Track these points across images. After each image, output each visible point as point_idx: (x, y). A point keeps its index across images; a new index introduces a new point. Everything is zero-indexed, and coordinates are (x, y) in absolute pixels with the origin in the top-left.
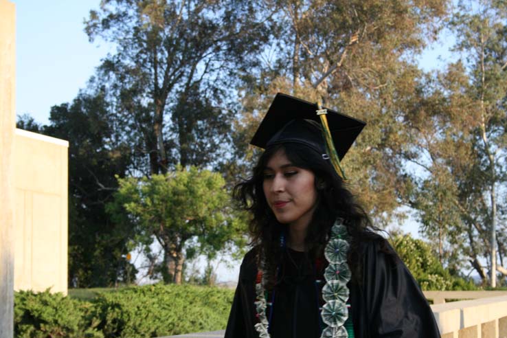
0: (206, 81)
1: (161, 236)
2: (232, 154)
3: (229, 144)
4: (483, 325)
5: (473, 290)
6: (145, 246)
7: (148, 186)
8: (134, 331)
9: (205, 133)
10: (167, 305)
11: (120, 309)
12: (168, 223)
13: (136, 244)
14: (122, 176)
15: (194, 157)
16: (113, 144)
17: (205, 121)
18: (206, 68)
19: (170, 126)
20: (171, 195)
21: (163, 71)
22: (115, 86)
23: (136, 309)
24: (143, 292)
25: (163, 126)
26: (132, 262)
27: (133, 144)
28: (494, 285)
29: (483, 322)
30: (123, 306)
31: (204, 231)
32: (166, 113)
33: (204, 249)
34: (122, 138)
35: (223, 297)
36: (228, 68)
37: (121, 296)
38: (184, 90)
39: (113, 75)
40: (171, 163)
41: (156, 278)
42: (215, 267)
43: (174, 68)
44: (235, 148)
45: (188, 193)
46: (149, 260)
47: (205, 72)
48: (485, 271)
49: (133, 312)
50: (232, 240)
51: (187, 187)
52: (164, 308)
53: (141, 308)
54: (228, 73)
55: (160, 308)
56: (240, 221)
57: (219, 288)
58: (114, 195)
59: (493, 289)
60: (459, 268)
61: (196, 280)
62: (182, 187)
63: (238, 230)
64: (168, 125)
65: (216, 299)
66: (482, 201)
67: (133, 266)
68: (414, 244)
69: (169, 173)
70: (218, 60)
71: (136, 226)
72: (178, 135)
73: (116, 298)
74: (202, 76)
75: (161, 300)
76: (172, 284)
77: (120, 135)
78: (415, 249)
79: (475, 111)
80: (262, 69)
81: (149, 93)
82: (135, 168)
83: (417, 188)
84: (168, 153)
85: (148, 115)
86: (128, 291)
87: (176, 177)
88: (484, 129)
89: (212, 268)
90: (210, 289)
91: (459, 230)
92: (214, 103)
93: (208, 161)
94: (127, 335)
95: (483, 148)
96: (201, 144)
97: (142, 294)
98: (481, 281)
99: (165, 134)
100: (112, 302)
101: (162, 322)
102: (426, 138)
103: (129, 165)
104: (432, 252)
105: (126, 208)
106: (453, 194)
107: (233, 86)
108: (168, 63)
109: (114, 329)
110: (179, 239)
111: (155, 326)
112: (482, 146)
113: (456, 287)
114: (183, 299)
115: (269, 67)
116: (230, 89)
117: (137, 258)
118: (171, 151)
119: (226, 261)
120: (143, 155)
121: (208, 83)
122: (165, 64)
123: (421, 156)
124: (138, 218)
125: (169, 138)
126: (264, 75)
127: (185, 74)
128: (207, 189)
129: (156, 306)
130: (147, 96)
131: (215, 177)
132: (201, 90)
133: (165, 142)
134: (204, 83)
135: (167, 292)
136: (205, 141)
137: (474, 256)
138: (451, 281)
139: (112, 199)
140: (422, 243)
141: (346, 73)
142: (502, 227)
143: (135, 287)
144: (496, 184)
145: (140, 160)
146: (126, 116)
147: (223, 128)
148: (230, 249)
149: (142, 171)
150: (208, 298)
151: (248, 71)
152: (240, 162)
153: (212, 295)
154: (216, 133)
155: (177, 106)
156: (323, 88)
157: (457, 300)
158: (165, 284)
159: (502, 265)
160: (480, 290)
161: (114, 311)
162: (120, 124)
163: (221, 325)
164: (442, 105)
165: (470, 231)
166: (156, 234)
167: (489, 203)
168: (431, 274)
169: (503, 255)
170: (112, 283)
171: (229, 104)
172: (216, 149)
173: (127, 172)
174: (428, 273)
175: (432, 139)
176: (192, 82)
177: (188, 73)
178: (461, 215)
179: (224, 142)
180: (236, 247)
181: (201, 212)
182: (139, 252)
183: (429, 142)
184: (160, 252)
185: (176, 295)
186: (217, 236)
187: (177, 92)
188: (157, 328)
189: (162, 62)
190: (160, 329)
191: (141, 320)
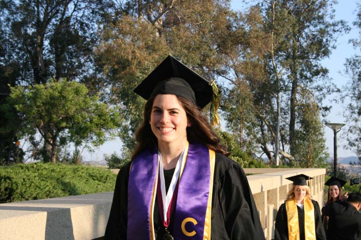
0: (75, 17)
1: (42, 128)
2: (93, 70)
3: (91, 63)
4: (268, 191)
5: (263, 167)
6: (30, 135)
7: (32, 93)
8: (20, 196)
9: (74, 54)
10: (45, 178)
11: (11, 180)
12: (47, 119)
13: (23, 134)
14: (13, 85)
15: (66, 72)
16: (6, 61)
17: (74, 46)
18: (75, 8)
19: (47, 49)
20: (49, 99)
21: (43, 10)
22: (8, 20)
23: (22, 181)
24: (28, 168)
25: (43, 49)
26: (20, 147)
27: (21, 62)
28: (278, 164)
29: (268, 189)
30: (13, 178)
31: (73, 125)
32: (46, 40)
33: (73, 138)
34: (13, 57)
35: (86, 172)
36: (91, 8)
37: (11, 171)
38: (58, 23)
39: (6, 12)
40: (49, 76)
41: (38, 159)
42: (81, 150)
43: (51, 7)
44: (95, 66)
45: (62, 98)
46: (33, 146)
47: (74, 10)
48: (272, 154)
49: (20, 182)
50: (93, 132)
51: (61, 93)
52: (43, 180)
53: (26, 180)
54: (91, 11)
55: (40, 180)
56: (99, 118)
57: (84, 166)
58: (7, 99)
59: (277, 167)
60: (253, 152)
61: (67, 161)
62: (57, 94)
63: (97, 125)
64: (47, 48)
65: (81, 174)
66: (270, 105)
67: (21, 150)
68: (222, 135)
69: (47, 83)
70: (84, 2)
71: (23, 121)
72: (54, 55)
73: (8, 173)
74: (72, 13)
75: (40, 174)
76: (49, 163)
77: (12, 55)
78: (223, 139)
79: (267, 41)
80: (115, 9)
81: (33, 24)
82: (23, 79)
83: (226, 96)
84: (47, 68)
85: (32, 41)
86: (17, 168)
87: (53, 86)
88: (273, 54)
89: (79, 151)
90: (77, 167)
91: (254, 125)
92: (80, 33)
93: (76, 75)
94: (15, 199)
95: (272, 68)
96: (71, 63)
97: (27, 170)
98: (269, 161)
99: (45, 55)
100: (5, 176)
101: (41, 190)
102: (232, 60)
103: (18, 77)
104: (235, 141)
105: (17, 108)
106: (250, 100)
107: (95, 21)
108: (47, 3)
109: (6, 195)
110: (55, 131)
111: (36, 193)
112: (271, 66)
113: (251, 165)
114: (57, 174)
115: (122, 8)
116: (92, 23)
117: (24, 144)
118: (49, 67)
119: (89, 147)
120: (29, 70)
121: (77, 19)
122: (45, 4)
123: (229, 73)
124: (25, 116)
125: (47, 58)
126: (117, 13)
127: (60, 12)
128: (76, 96)
129: (37, 178)
130: (32, 27)
131: (81, 87)
132: (71, 23)
133: (45, 61)
134: (74, 19)
135: (45, 168)
136: (74, 60)
137: (264, 144)
138: (247, 161)
139: (5, 102)
140: (228, 134)
141: (176, 13)
142: (284, 123)
143: (22, 165)
144: (280, 93)
145: (27, 74)
146: (16, 41)
147: (87, 51)
148: (92, 138)
149: (27, 81)
150: (75, 173)
151: (105, 10)
152: (99, 76)
153: (78, 171)
154: (82, 55)
155: (54, 35)
156: (159, 23)
157: (251, 174)
158: (44, 163)
159: (284, 150)
160: (268, 167)
161: (6, 182)
162: (11, 47)
163: (84, 192)
164: (243, 36)
165: (262, 126)
166: (38, 128)
167: (275, 107)
168: (234, 156)
169: (284, 143)
170: (5, 162)
171: (92, 34)
172: (82, 66)
173: (17, 82)
174: (232, 156)
175: (236, 61)
176: (64, 17)
177: (61, 10)
178: (256, 115)
179: (88, 62)
180: (96, 136)
181: (71, 112)
182: (26, 140)
183: (234, 63)
184: (41, 140)
185: (52, 170)
186: (82, 129)
187: (54, 25)
188: (38, 194)
189: (43, 3)
190: (40, 195)
191: (26, 189)
